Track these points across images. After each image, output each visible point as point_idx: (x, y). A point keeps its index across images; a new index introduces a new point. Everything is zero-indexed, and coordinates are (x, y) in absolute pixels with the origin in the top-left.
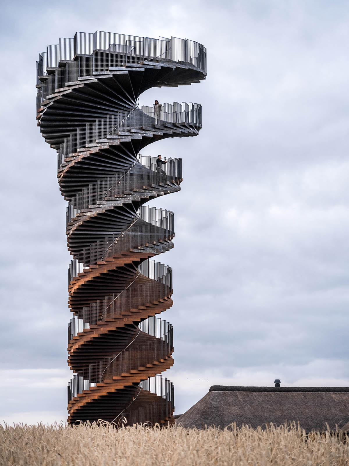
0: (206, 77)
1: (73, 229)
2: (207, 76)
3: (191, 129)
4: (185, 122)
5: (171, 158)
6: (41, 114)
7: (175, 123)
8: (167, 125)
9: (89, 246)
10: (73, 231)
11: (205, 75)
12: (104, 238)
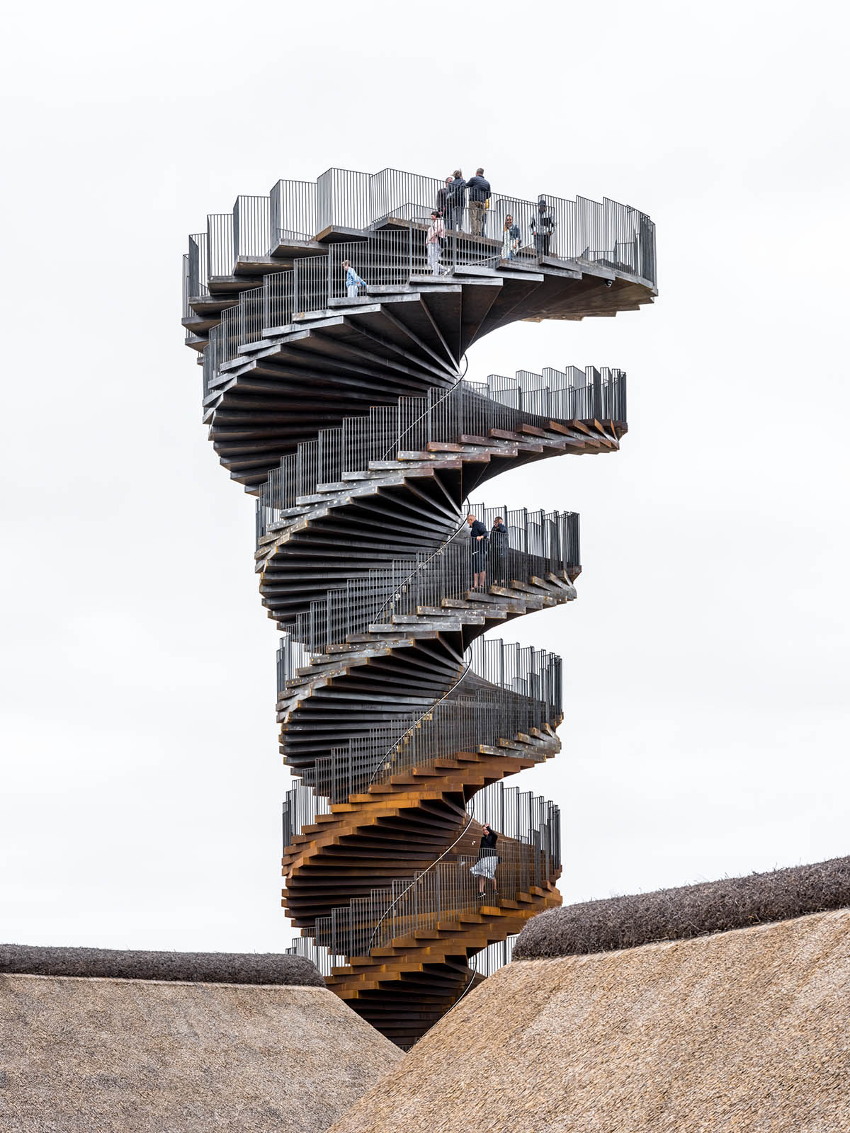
0: (655, 297)
1: (292, 709)
2: (657, 296)
3: (608, 436)
4: (595, 417)
5: (556, 512)
6: (212, 410)
7: (571, 421)
8: (553, 426)
9: (328, 753)
10: (291, 713)
11: (656, 293)
12: (368, 730)
